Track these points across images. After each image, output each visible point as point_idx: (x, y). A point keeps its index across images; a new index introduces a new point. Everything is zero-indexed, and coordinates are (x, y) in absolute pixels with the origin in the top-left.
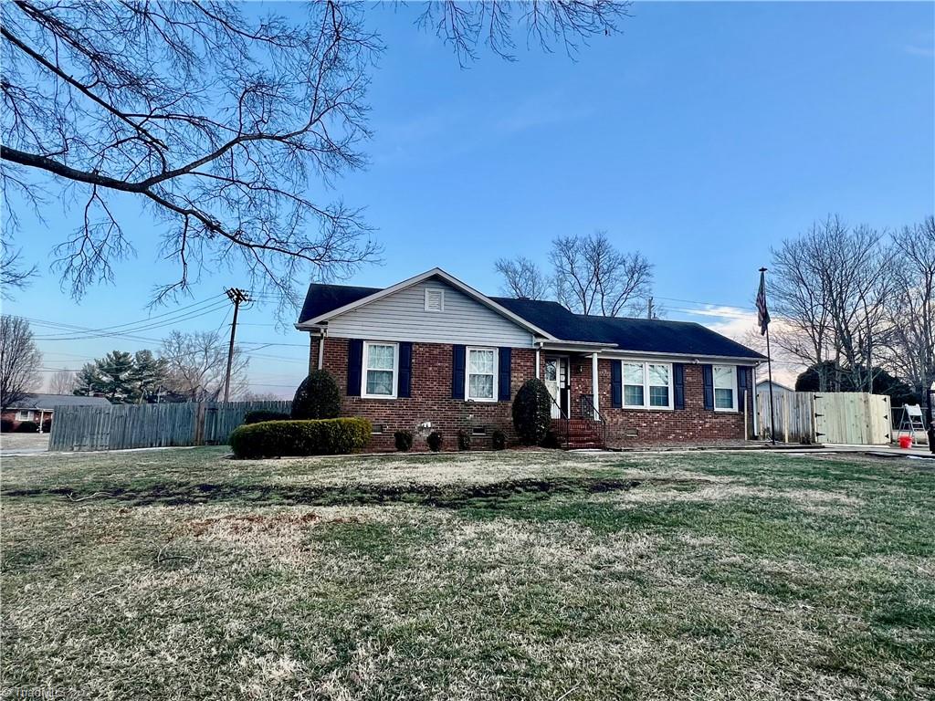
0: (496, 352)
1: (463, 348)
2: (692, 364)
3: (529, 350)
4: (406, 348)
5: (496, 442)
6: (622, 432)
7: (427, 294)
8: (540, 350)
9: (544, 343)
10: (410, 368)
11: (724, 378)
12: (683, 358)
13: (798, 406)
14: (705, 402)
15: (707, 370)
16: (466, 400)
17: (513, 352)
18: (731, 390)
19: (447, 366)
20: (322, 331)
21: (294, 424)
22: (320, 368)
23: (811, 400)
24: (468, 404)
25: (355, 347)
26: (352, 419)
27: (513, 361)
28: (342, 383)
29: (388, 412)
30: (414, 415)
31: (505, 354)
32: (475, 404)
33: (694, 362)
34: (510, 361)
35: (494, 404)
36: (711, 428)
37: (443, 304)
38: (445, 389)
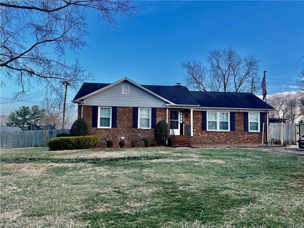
0: (151, 109)
1: (137, 108)
2: (238, 112)
3: (163, 108)
4: (115, 109)
5: (146, 144)
6: (206, 141)
7: (123, 87)
8: (168, 108)
9: (169, 106)
10: (116, 116)
11: (254, 117)
12: (235, 110)
13: (288, 129)
14: (245, 128)
15: (246, 115)
16: (138, 128)
17: (157, 109)
18: (258, 123)
19: (131, 115)
20: (82, 103)
21: (68, 138)
22: (82, 117)
23: (295, 126)
24: (139, 130)
25: (95, 109)
26: (91, 136)
27: (157, 113)
28: (90, 122)
29: (108, 133)
30: (118, 134)
31: (154, 110)
32: (142, 130)
35: (149, 130)
36: (247, 139)
37: (129, 91)
38: (130, 124)
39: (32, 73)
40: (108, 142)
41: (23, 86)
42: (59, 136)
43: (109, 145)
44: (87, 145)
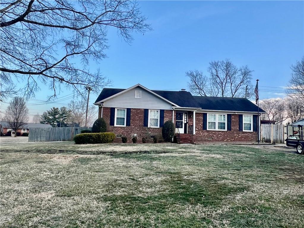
0: (159, 111)
1: (148, 110)
2: (234, 114)
3: (170, 110)
4: (129, 110)
5: (155, 141)
6: (207, 138)
7: (136, 92)
8: (174, 110)
9: (175, 108)
10: (130, 117)
11: (247, 119)
12: (231, 112)
13: (277, 130)
14: (239, 128)
15: (241, 117)
16: (148, 127)
17: (165, 111)
18: (251, 124)
19: (142, 115)
20: (102, 105)
21: (90, 134)
22: (102, 117)
23: (283, 127)
24: (149, 128)
25: (112, 110)
26: (109, 133)
27: (165, 114)
28: (108, 122)
29: (123, 131)
30: (131, 132)
31: (162, 112)
32: (152, 128)
33: (235, 114)
34: (164, 114)
35: (158, 129)
36: (242, 137)
37: (141, 95)
38: (142, 123)
39: (62, 80)
40: (122, 138)
41: (55, 90)
42: (83, 132)
43: (124, 141)
44: (105, 140)
